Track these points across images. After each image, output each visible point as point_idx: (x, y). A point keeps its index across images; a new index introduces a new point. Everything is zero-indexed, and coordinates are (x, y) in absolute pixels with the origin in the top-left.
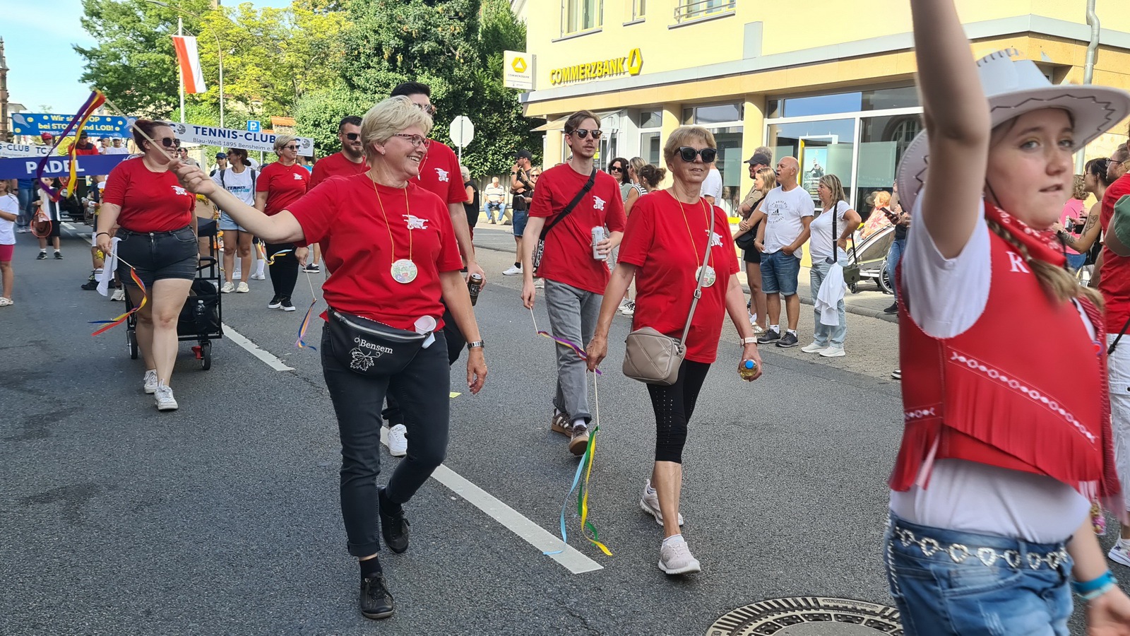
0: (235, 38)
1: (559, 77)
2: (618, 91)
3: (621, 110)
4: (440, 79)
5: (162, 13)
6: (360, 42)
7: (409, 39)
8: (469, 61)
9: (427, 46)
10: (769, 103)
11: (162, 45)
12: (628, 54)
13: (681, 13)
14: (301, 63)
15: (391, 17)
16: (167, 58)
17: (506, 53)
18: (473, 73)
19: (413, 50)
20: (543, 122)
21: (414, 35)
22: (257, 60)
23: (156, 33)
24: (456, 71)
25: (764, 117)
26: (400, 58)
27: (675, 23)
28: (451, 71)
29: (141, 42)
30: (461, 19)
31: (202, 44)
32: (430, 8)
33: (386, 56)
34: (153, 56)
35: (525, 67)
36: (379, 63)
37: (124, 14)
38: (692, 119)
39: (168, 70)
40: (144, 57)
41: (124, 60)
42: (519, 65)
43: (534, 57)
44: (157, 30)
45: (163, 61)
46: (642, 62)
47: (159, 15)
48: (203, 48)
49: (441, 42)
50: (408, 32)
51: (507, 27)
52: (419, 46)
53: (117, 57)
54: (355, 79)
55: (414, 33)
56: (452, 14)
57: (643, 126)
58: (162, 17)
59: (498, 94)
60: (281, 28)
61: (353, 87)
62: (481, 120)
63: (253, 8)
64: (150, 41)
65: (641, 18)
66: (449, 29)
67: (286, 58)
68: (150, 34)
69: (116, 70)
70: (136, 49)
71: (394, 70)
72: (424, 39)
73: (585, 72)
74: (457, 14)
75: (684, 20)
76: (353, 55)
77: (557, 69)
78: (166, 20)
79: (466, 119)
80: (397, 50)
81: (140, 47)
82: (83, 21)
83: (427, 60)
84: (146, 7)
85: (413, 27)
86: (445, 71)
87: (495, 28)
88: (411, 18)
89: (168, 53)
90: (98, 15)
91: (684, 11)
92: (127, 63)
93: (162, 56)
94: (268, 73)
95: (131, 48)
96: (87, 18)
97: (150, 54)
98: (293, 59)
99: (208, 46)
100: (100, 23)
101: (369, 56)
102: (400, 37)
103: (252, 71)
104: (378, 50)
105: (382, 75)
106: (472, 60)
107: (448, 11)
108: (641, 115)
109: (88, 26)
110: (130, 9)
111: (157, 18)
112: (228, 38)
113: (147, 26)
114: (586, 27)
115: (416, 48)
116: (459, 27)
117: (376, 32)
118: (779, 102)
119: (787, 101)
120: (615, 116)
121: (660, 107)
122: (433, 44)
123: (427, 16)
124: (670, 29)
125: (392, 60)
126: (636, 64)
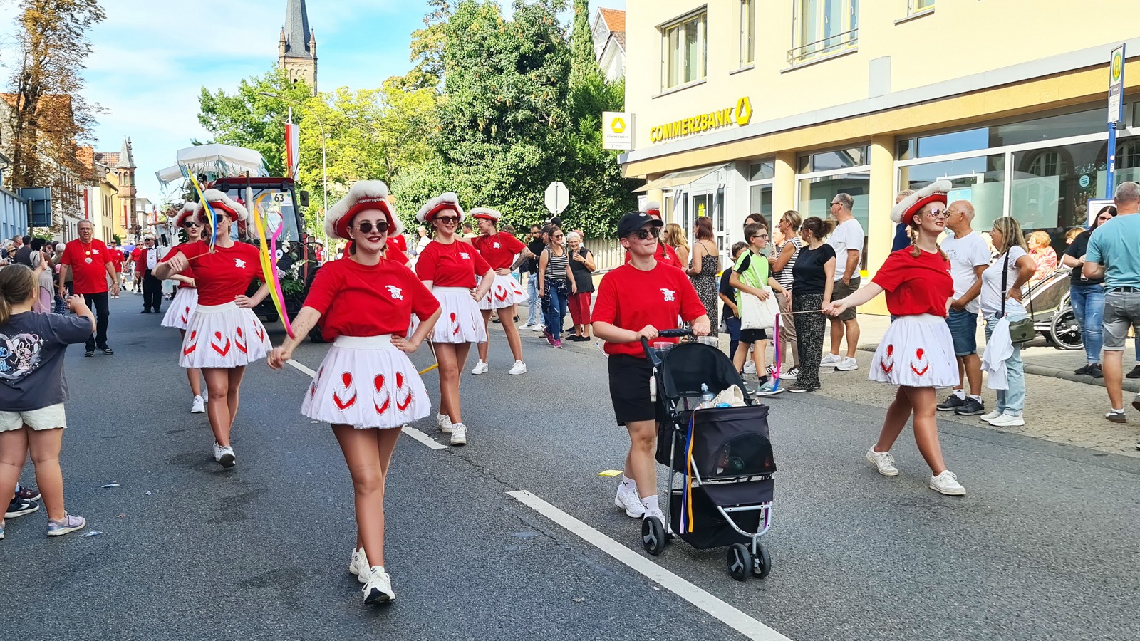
0: (334, 122)
1: (660, 134)
2: (726, 143)
3: (728, 164)
4: (534, 147)
5: (269, 103)
6: (455, 116)
7: (502, 109)
8: (561, 126)
9: (521, 115)
10: (899, 143)
11: (269, 133)
12: (735, 104)
13: (795, 56)
14: (393, 141)
15: (485, 88)
16: (274, 146)
17: (605, 114)
18: (565, 138)
19: (507, 120)
20: (643, 182)
21: (508, 105)
22: (353, 142)
23: (263, 123)
24: (549, 137)
25: (894, 159)
26: (494, 128)
27: (789, 67)
28: (544, 138)
29: (250, 133)
30: (553, 84)
31: (304, 130)
32: (522, 75)
33: (481, 128)
35: (624, 127)
36: (474, 135)
37: (236, 107)
38: (808, 167)
39: (274, 157)
42: (618, 126)
43: (633, 116)
44: (264, 120)
45: (270, 150)
46: (752, 111)
47: (266, 106)
48: (305, 134)
49: (534, 110)
50: (502, 102)
51: (598, 88)
52: (513, 115)
54: (451, 152)
55: (507, 102)
56: (545, 80)
57: (754, 178)
58: (268, 108)
59: (591, 157)
60: (375, 108)
61: (448, 160)
63: (349, 91)
64: (258, 131)
65: (750, 65)
66: (541, 95)
67: (380, 137)
68: (258, 124)
70: (246, 140)
71: (488, 141)
72: (518, 107)
73: (687, 127)
74: (549, 79)
75: (798, 63)
76: (449, 130)
77: (657, 126)
78: (272, 110)
79: (561, 185)
80: (491, 121)
81: (249, 138)
82: (199, 117)
83: (520, 129)
84: (255, 99)
85: (506, 96)
86: (538, 138)
87: (586, 90)
88: (505, 88)
89: (274, 141)
90: (212, 110)
91: (797, 53)
93: (269, 144)
94: (364, 153)
96: (203, 114)
97: (258, 143)
98: (386, 138)
99: (309, 132)
100: (214, 118)
101: (463, 129)
102: (494, 107)
103: (350, 152)
104: (473, 122)
105: (478, 147)
106: (564, 125)
107: (540, 77)
108: (749, 167)
109: (204, 121)
110: (241, 102)
111: (264, 109)
112: (327, 123)
113: (255, 117)
114: (687, 80)
115: (510, 118)
116: (552, 92)
117: (471, 104)
118: (912, 142)
119: (921, 140)
120: (722, 171)
121: (771, 157)
122: (527, 112)
123: (520, 85)
124: (782, 73)
125: (487, 131)
126: (745, 114)
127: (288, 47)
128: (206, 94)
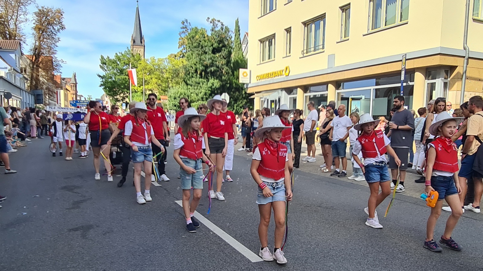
1: (259, 78)
2: (281, 82)
3: (282, 89)
4: (217, 80)
6: (190, 68)
7: (206, 67)
8: (227, 73)
9: (212, 69)
10: (338, 84)
11: (125, 73)
12: (284, 68)
13: (304, 52)
14: (171, 77)
15: (200, 59)
17: (241, 70)
18: (229, 78)
20: (253, 94)
21: (208, 65)
22: (156, 76)
24: (223, 77)
25: (336, 90)
26: (203, 73)
27: (302, 56)
28: (221, 77)
29: (119, 72)
30: (225, 59)
32: (214, 55)
33: (199, 73)
34: (123, 77)
35: (247, 75)
36: (196, 76)
37: (114, 63)
38: (308, 91)
40: (120, 77)
41: (114, 79)
42: (245, 74)
43: (250, 71)
44: (124, 68)
45: (126, 78)
46: (290, 71)
47: (125, 63)
49: (218, 67)
50: (206, 64)
51: (241, 61)
53: (111, 78)
54: (188, 82)
56: (222, 57)
57: (290, 94)
59: (238, 85)
60: (164, 65)
61: (187, 84)
62: (232, 95)
63: (155, 58)
64: (121, 72)
65: (290, 55)
66: (221, 62)
67: (166, 76)
68: (122, 69)
69: (111, 82)
71: (202, 78)
72: (212, 66)
73: (268, 75)
75: (305, 55)
76: (187, 73)
77: (259, 75)
78: (127, 64)
79: (226, 94)
80: (202, 71)
81: (118, 74)
82: (100, 66)
83: (213, 74)
85: (208, 62)
86: (219, 78)
87: (237, 61)
88: (207, 59)
90: (105, 64)
92: (114, 80)
93: (125, 76)
94: (160, 81)
95: (115, 74)
96: (102, 65)
98: (168, 76)
99: (140, 72)
100: (106, 66)
101: (193, 73)
102: (204, 66)
103: (154, 80)
104: (196, 71)
105: (198, 80)
106: (229, 73)
107: (220, 56)
108: (290, 90)
109: (102, 68)
110: (115, 61)
113: (120, 66)
114: (269, 59)
115: (209, 70)
116: (224, 61)
117: (195, 65)
118: (342, 84)
119: (345, 83)
120: (280, 91)
121: (296, 87)
122: (215, 68)
123: (213, 58)
124: (300, 58)
125: (201, 74)
126: (287, 72)
127: (134, 42)
128: (102, 57)
